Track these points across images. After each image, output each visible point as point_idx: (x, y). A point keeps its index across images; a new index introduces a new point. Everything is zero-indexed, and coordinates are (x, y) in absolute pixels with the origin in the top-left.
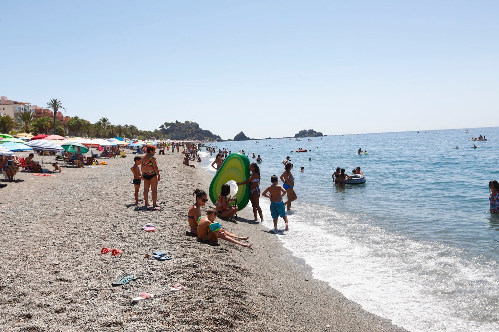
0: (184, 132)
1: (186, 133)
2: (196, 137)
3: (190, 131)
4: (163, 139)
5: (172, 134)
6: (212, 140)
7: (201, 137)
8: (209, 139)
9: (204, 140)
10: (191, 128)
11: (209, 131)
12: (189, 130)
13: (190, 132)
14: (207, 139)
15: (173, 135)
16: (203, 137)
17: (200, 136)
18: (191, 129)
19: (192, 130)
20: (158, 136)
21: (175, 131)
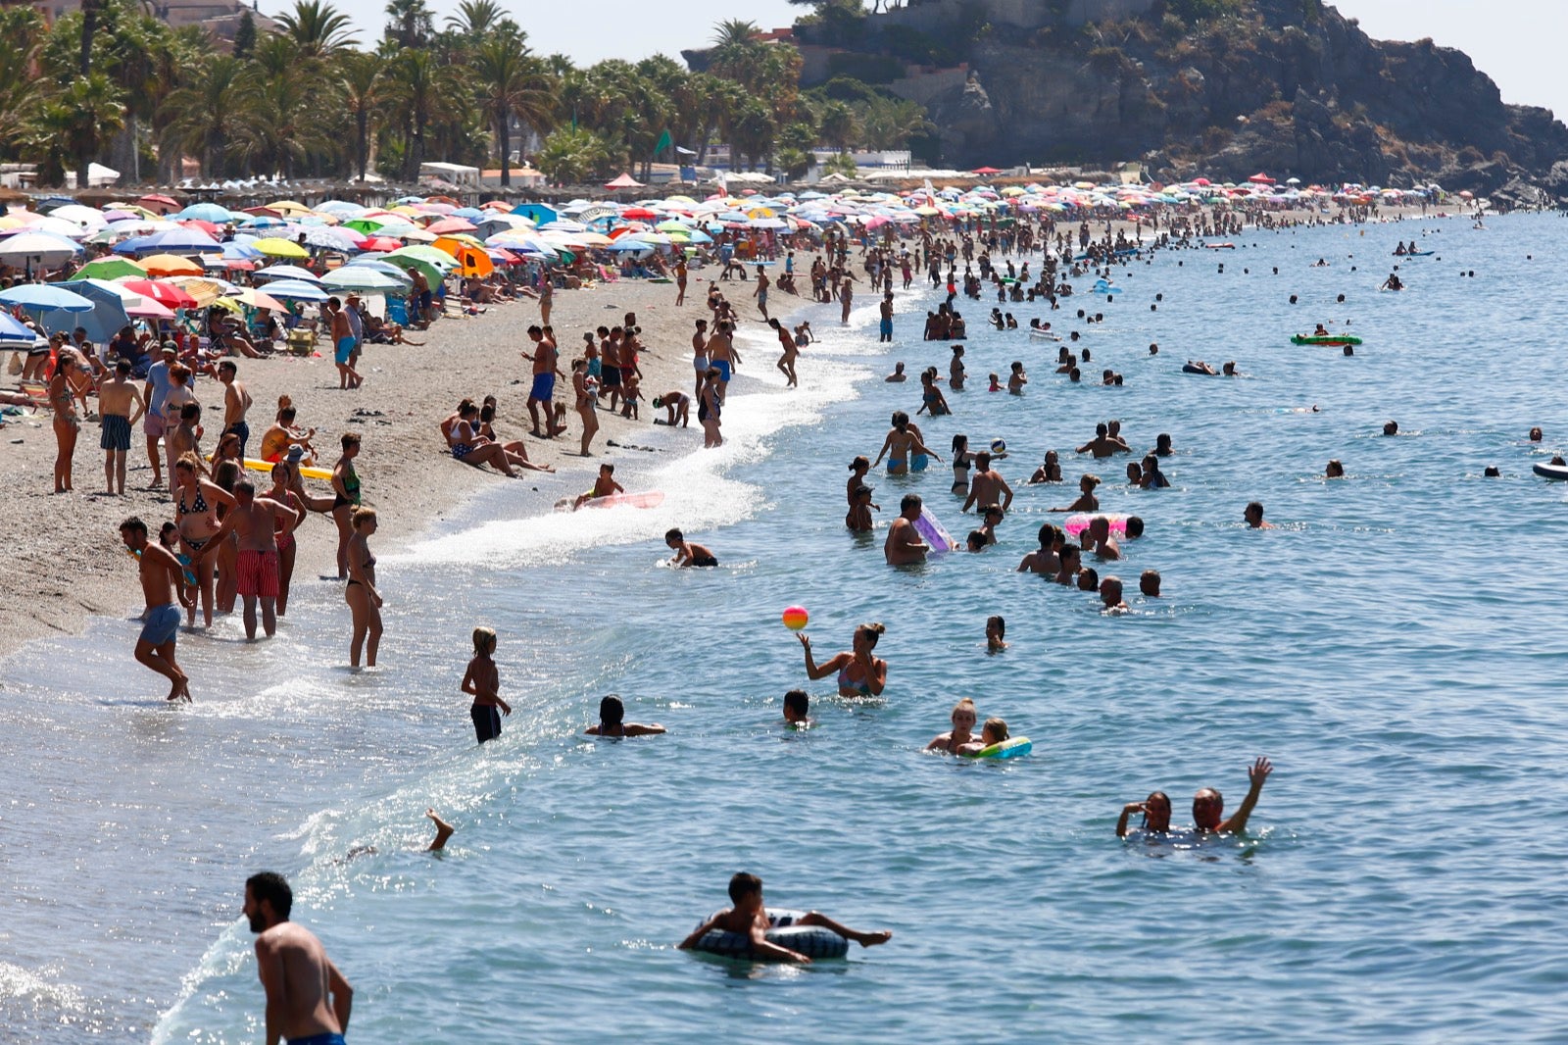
0: (1106, 65)
1: (1130, 78)
2: (1266, 129)
3: (1186, 46)
4: (823, 155)
5: (949, 77)
6: (1485, 186)
7: (1335, 134)
8: (1452, 165)
9: (1376, 172)
10: (1209, 14)
11: (1457, 63)
12: (1174, 34)
13: (1186, 60)
14: (1428, 165)
15: (958, 93)
16: (1364, 140)
17: (1325, 123)
18: (1206, 30)
19: (1218, 42)
20: (756, 122)
21: (991, 52)
